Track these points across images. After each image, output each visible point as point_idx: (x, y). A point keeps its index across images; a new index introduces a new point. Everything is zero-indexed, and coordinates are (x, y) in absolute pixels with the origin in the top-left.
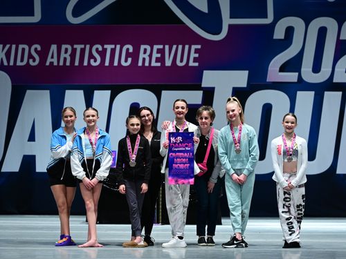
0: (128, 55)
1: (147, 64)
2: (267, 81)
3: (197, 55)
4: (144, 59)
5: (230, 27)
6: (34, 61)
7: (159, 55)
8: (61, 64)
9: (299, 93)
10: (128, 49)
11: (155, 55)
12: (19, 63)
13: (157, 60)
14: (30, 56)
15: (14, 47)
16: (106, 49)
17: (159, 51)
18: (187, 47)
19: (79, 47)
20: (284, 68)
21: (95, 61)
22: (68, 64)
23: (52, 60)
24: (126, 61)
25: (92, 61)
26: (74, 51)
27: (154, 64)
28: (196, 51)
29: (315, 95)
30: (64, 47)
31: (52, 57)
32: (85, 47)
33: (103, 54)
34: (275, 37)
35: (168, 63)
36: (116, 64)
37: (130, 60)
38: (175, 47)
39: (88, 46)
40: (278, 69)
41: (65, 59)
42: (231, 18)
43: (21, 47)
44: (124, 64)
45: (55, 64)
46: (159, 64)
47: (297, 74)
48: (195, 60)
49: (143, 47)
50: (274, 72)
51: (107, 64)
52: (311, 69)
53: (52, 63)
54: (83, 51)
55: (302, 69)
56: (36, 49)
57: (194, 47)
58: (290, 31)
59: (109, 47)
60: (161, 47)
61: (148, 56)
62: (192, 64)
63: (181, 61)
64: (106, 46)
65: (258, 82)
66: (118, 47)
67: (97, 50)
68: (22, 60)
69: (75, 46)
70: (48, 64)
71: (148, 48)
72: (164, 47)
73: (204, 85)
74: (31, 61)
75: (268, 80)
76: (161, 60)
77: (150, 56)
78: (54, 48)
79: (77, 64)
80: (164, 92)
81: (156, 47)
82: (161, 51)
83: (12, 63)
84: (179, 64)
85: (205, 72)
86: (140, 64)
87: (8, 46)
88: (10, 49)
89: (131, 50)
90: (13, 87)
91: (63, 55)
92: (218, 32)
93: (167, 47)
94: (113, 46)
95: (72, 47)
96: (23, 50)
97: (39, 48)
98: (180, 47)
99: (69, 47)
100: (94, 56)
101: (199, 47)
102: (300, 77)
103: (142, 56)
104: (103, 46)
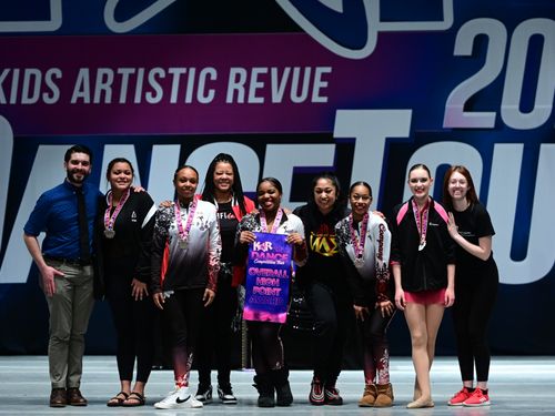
0: (209, 84)
1: (241, 100)
2: (445, 126)
3: (325, 84)
4: (236, 92)
5: (381, 35)
6: (51, 95)
7: (261, 85)
8: (97, 100)
9: (497, 146)
10: (208, 75)
11: (255, 85)
12: (25, 100)
13: (259, 93)
14: (44, 88)
15: (17, 72)
16: (172, 75)
17: (261, 77)
18: (308, 70)
19: (126, 72)
20: (472, 105)
21: (154, 95)
22: (108, 100)
23: (81, 95)
24: (206, 95)
25: (148, 95)
26: (118, 78)
27: (253, 99)
28: (324, 77)
29: (525, 149)
30: (101, 72)
31: (82, 89)
32: (137, 72)
33: (166, 83)
34: (457, 52)
35: (277, 97)
36: (189, 99)
37: (212, 93)
38: (287, 70)
39: (141, 71)
40: (462, 106)
41: (103, 92)
42: (382, 20)
43: (28, 72)
44: (201, 99)
45: (87, 100)
46: (261, 100)
47: (494, 114)
48: (322, 92)
49: (234, 71)
50: (455, 111)
51: (174, 99)
52: (517, 107)
53: (80, 100)
54: (133, 79)
55: (503, 107)
56: (54, 76)
57: (320, 71)
58: (481, 42)
59: (177, 72)
60: (264, 70)
61: (243, 86)
62: (316, 99)
63: (299, 94)
64: (171, 70)
65: (428, 129)
66: (192, 71)
67: (157, 76)
68: (31, 95)
69: (120, 71)
70: (74, 100)
71: (243, 72)
72: (270, 71)
73: (337, 134)
74: (46, 95)
75: (446, 124)
76: (265, 92)
77: (247, 86)
78: (84, 73)
79: (123, 100)
80: (270, 147)
81: (256, 71)
82: (265, 78)
83: (13, 100)
84: (295, 98)
85: (339, 113)
86: (229, 99)
87: (6, 72)
88: (10, 77)
89: (214, 77)
90: (15, 139)
91: (99, 86)
92: (360, 45)
93: (274, 71)
94: (184, 70)
95: (115, 71)
96: (33, 77)
97: (59, 74)
98: (297, 70)
99: (110, 72)
100: (153, 87)
101: (328, 70)
102: (499, 119)
103: (232, 85)
104: (166, 71)
